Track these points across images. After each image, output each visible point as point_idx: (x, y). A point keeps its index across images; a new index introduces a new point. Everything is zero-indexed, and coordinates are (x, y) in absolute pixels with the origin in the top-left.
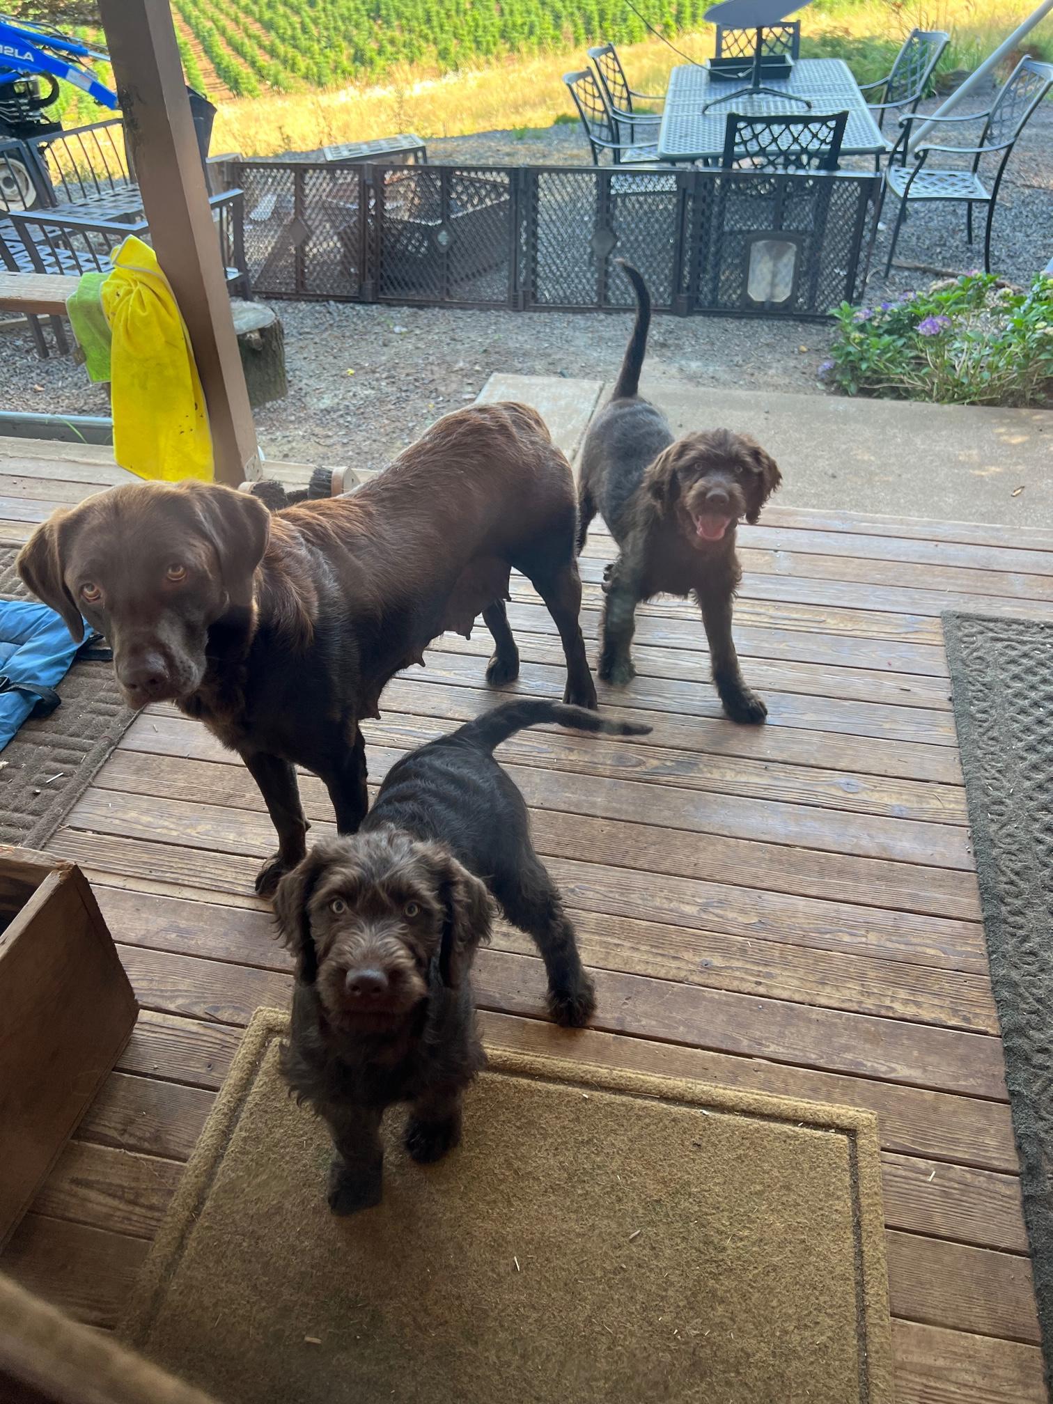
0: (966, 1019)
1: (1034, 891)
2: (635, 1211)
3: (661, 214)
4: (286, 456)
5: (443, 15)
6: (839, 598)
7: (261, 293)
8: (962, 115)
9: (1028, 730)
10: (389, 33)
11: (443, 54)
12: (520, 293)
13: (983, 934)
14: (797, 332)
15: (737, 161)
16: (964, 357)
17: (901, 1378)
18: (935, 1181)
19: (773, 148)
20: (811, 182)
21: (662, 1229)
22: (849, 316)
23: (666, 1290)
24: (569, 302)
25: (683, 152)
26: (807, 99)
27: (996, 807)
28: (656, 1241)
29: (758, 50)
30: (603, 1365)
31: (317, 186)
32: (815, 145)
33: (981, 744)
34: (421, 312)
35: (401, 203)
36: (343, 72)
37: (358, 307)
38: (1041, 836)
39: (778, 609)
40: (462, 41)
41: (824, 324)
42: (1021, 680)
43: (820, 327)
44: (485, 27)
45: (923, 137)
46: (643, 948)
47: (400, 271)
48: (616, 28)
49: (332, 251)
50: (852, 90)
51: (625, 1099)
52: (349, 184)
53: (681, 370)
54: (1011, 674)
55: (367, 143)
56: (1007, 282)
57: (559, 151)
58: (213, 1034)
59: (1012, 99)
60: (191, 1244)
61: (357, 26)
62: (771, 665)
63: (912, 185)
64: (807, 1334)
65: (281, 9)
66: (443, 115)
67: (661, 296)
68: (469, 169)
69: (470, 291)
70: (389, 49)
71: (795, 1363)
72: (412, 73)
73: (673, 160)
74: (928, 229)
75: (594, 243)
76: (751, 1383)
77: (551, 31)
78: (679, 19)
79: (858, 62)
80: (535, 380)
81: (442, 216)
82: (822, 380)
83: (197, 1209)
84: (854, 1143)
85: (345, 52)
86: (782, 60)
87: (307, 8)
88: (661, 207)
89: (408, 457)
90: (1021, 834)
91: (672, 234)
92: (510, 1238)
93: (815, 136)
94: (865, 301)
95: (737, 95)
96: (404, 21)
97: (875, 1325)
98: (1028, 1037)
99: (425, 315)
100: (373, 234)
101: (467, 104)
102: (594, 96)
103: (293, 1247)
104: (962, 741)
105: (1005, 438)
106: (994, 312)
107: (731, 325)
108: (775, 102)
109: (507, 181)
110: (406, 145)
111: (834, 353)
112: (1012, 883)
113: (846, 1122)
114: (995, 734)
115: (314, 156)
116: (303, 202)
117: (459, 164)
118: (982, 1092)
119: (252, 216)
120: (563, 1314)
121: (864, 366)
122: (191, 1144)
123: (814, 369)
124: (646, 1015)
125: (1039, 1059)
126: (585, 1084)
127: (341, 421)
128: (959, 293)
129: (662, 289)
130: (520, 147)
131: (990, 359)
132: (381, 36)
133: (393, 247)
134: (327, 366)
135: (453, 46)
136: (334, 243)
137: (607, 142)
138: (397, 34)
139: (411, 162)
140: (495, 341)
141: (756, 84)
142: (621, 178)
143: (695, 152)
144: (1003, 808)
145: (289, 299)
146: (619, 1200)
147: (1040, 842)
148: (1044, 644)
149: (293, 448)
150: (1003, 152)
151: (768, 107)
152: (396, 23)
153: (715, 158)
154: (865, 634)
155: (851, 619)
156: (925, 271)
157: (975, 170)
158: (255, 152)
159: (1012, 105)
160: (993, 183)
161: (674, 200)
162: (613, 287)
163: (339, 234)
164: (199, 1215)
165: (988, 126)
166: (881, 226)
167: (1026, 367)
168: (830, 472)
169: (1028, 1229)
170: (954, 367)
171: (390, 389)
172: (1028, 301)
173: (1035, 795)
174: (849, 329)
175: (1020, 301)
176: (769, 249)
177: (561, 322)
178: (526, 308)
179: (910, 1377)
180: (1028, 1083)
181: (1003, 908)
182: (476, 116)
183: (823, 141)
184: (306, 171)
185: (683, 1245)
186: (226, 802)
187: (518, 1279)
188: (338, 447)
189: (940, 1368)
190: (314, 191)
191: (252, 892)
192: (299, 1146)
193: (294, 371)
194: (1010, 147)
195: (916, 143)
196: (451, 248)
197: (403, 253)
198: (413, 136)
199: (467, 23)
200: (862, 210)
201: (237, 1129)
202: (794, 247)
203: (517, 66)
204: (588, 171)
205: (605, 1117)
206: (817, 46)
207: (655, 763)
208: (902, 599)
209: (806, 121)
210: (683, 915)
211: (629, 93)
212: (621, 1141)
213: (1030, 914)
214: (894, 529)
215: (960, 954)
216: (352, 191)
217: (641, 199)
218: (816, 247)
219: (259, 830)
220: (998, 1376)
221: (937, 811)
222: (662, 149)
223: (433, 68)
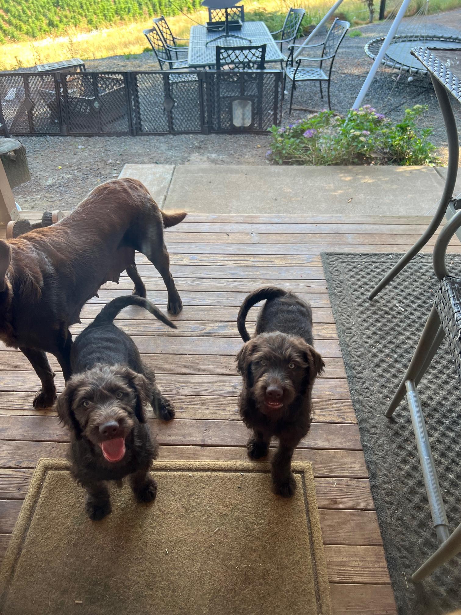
0: (343, 419)
1: (366, 363)
2: (216, 520)
3: (193, 91)
4: (33, 208)
5: (88, 4)
6: (279, 251)
7: (13, 133)
8: (315, 44)
9: (358, 298)
10: (64, 13)
11: (90, 22)
12: (134, 128)
13: (347, 383)
14: (255, 139)
15: (222, 67)
16: (324, 146)
17: (329, 568)
18: (337, 486)
19: (237, 60)
20: (254, 75)
21: (228, 525)
22: (276, 130)
23: (231, 551)
24: (157, 131)
25: (199, 63)
26: (249, 39)
27: (348, 331)
28: (226, 531)
29: (227, 17)
30: (208, 587)
31: (35, 83)
32: (254, 59)
33: (340, 305)
34: (90, 139)
35: (75, 90)
36: (44, 31)
37: (61, 138)
38: (367, 340)
39: (255, 258)
40: (98, 16)
41: (266, 135)
42: (354, 277)
43: (265, 136)
44: (108, 9)
45: (300, 54)
46: (210, 408)
47: (78, 121)
48: (167, 9)
49: (45, 113)
50: (268, 35)
51: (207, 473)
52: (50, 82)
53: (208, 158)
54: (350, 276)
55: (57, 63)
56: (338, 114)
57: (146, 64)
58: (19, 474)
59: (332, 37)
60: (18, 570)
61: (49, 10)
62: (254, 282)
63: (296, 75)
64: (291, 557)
65: (12, 3)
66: (92, 49)
67: (197, 127)
68: (105, 73)
69: (111, 128)
70: (65, 20)
71: (287, 570)
72: (76, 30)
73: (195, 67)
74: (305, 93)
75: (165, 104)
76: (270, 582)
77: (138, 11)
78: (194, 4)
79: (271, 23)
80: (145, 166)
81: (95, 95)
82: (268, 159)
83: (19, 553)
84: (303, 477)
85: (44, 22)
86: (238, 22)
87: (24, 3)
88: (192, 88)
89: (83, 206)
90: (359, 341)
91: (198, 99)
92: (163, 541)
93: (254, 55)
94: (282, 124)
95: (220, 38)
96: (71, 8)
97: (317, 549)
98: (368, 423)
99: (92, 140)
100: (64, 104)
101: (103, 44)
102: (158, 40)
103: (66, 563)
104: (333, 305)
105: (343, 178)
106: (334, 126)
107: (228, 137)
108: (236, 41)
109: (122, 78)
110: (75, 63)
111: (272, 147)
112: (357, 361)
113: (299, 469)
114: (345, 300)
115: (33, 69)
116: (29, 91)
117: (101, 72)
118: (352, 447)
119: (6, 98)
120: (189, 569)
121: (284, 152)
122: (13, 526)
123: (264, 154)
124: (214, 436)
125: (373, 430)
126: (190, 470)
127: (58, 190)
128: (319, 119)
129: (196, 123)
130: (128, 62)
131: (334, 146)
132: (60, 14)
133: (74, 110)
134: (48, 166)
135: (94, 18)
136: (46, 109)
137: (165, 59)
138: (68, 13)
139: (78, 71)
140: (125, 150)
141: (227, 33)
142: (173, 75)
143: (204, 63)
144: (351, 330)
145: (28, 136)
146: (209, 517)
147: (366, 343)
148: (362, 262)
149: (36, 204)
150: (331, 60)
151: (234, 43)
152: (67, 8)
153: (213, 65)
154: (290, 265)
155: (284, 259)
156: (305, 111)
157: (321, 67)
158: (5, 69)
159: (333, 39)
160: (328, 72)
161: (197, 85)
162: (175, 123)
163: (48, 105)
164: (20, 556)
165: (324, 49)
166: (286, 92)
167: (348, 148)
168: (274, 198)
169: (374, 499)
170: (320, 150)
171: (79, 174)
172: (347, 121)
173: (363, 324)
174: (277, 136)
175: (343, 121)
176: (240, 104)
177: (154, 140)
178: (137, 135)
179: (333, 567)
180: (369, 441)
181: (354, 372)
182: (108, 49)
183: (258, 57)
184: (29, 77)
185: (237, 531)
186: (15, 369)
187: (168, 558)
188: (57, 202)
189: (344, 562)
190: (33, 86)
191: (32, 408)
192: (65, 518)
193: (33, 168)
194: (334, 57)
195: (297, 56)
196: (101, 109)
197: (79, 112)
198: (78, 60)
199: (99, 8)
200: (277, 86)
201: (35, 515)
202: (250, 103)
203: (124, 27)
204: (159, 73)
205: (200, 482)
206: (253, 16)
207: (209, 328)
208: (304, 249)
209: (250, 48)
210: (226, 392)
211: (173, 38)
212: (207, 492)
213: (365, 373)
214: (299, 220)
215: (338, 392)
216: (52, 85)
217: (183, 84)
218: (260, 102)
219: (33, 379)
220: (367, 560)
221: (325, 335)
222: (190, 62)
223: (85, 28)
